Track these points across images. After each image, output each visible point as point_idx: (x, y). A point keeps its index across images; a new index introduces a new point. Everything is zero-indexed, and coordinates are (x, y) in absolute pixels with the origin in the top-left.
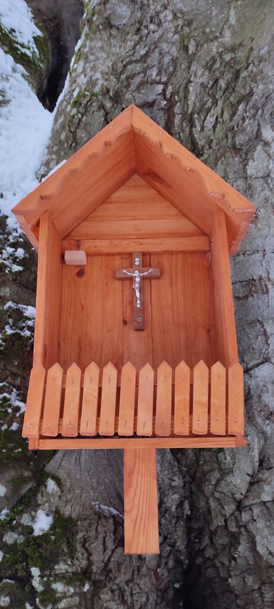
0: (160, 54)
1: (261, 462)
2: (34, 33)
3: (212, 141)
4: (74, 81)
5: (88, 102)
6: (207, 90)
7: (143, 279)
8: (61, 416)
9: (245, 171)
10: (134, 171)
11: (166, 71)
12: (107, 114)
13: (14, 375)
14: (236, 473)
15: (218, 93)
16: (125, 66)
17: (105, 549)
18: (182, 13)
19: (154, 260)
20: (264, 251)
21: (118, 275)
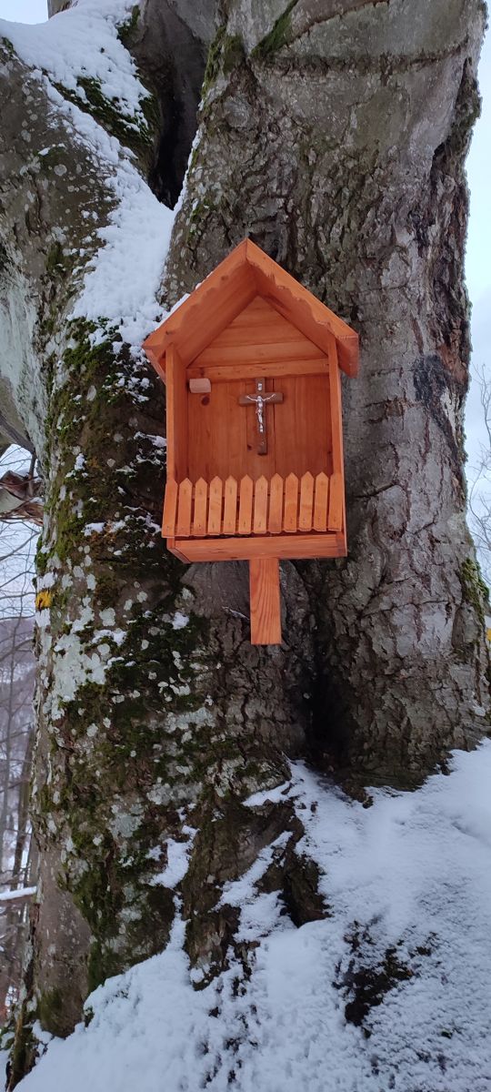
0: (280, 165)
1: (383, 578)
2: (140, 95)
3: (339, 253)
4: (191, 189)
5: (207, 217)
6: (331, 200)
7: (266, 404)
8: (192, 521)
9: (379, 282)
10: (256, 293)
11: (286, 184)
12: (228, 230)
13: (148, 501)
14: (359, 587)
15: (343, 202)
16: (244, 178)
17: (234, 640)
18: (300, 119)
19: (277, 385)
20: (402, 368)
21: (242, 402)
